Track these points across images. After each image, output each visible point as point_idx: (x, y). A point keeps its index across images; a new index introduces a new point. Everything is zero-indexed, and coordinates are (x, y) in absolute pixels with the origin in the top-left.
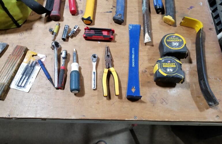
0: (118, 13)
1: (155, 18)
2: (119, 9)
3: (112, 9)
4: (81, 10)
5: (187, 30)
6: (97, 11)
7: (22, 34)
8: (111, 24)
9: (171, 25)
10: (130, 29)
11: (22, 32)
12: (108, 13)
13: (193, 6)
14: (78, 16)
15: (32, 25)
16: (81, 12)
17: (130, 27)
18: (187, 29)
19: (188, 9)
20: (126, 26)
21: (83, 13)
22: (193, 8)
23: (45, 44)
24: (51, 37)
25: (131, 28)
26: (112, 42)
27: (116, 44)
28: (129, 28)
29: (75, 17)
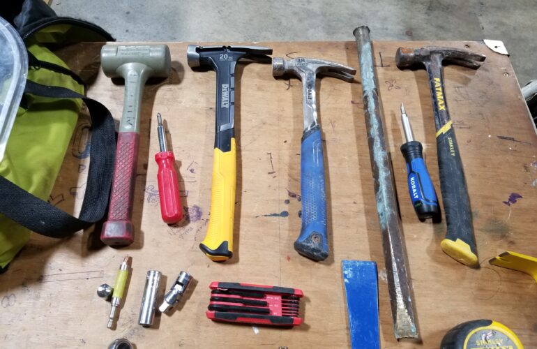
0: (309, 232)
1: (415, 236)
2: (310, 214)
3: (288, 202)
4: (195, 207)
5: (511, 281)
6: (244, 210)
7: (12, 299)
8: (289, 259)
9: (464, 264)
10: (346, 280)
11: (9, 293)
12: (276, 218)
13: (517, 192)
14: (188, 227)
15: (43, 265)
16: (195, 213)
17: (346, 272)
18: (512, 275)
19: (505, 202)
20: (332, 267)
21: (202, 217)
22: (518, 200)
23: (84, 342)
24: (106, 310)
25: (350, 276)
26: (295, 330)
27: (308, 336)
28: (345, 276)
29: (178, 234)
